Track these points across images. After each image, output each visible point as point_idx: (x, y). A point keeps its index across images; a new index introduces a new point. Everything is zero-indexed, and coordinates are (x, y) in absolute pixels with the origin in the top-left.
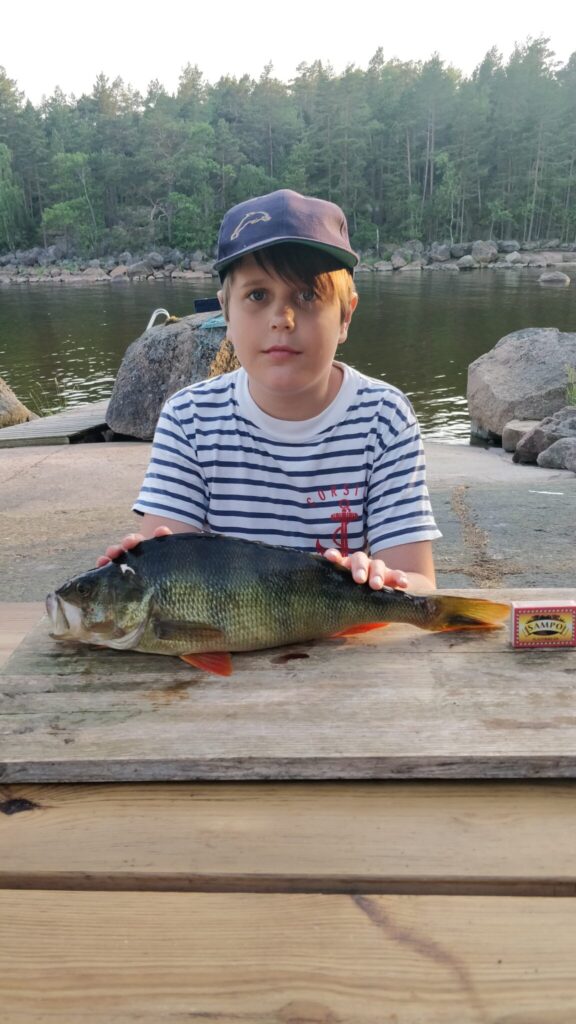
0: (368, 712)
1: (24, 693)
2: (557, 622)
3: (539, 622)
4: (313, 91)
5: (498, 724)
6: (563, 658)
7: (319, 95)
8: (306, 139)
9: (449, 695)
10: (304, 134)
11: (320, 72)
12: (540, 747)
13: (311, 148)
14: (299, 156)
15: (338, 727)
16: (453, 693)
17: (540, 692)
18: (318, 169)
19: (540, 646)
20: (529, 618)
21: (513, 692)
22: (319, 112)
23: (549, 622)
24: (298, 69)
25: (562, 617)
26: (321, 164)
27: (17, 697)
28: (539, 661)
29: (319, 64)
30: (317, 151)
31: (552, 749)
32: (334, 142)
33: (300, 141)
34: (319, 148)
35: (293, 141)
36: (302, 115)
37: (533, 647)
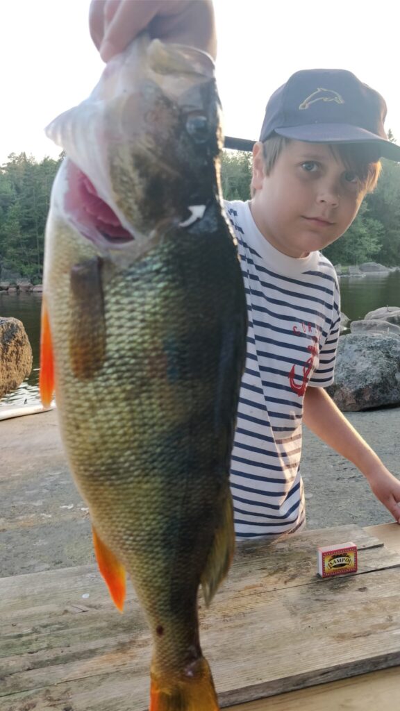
0: (261, 644)
1: (11, 674)
2: (346, 558)
3: (336, 560)
4: (21, 172)
5: (342, 637)
6: (354, 581)
7: (25, 175)
8: (18, 203)
9: (303, 621)
10: (16, 199)
11: (25, 160)
12: (374, 649)
13: (22, 209)
14: (14, 214)
15: (249, 660)
16: (305, 619)
17: (354, 609)
18: (27, 222)
19: (337, 574)
20: (330, 557)
21: (338, 612)
22: (27, 185)
23: (341, 558)
24: (9, 157)
25: (349, 554)
26: (31, 219)
27: (6, 678)
28: (341, 585)
29: (24, 155)
30: (27, 211)
31: (381, 650)
32: (39, 205)
33: (14, 204)
34: (28, 209)
35: (8, 204)
36: (14, 186)
37: (333, 576)
